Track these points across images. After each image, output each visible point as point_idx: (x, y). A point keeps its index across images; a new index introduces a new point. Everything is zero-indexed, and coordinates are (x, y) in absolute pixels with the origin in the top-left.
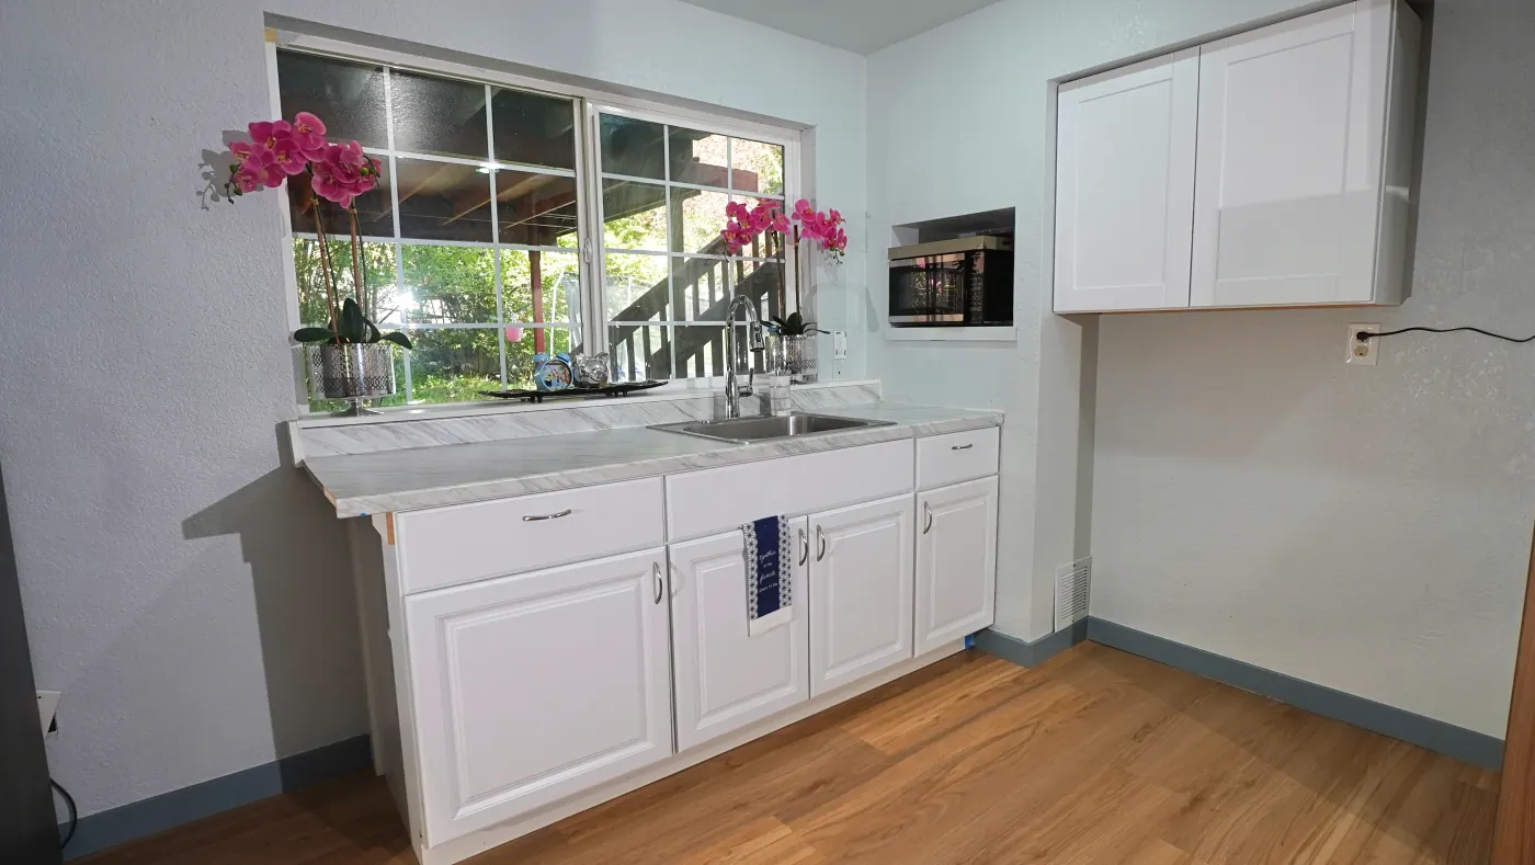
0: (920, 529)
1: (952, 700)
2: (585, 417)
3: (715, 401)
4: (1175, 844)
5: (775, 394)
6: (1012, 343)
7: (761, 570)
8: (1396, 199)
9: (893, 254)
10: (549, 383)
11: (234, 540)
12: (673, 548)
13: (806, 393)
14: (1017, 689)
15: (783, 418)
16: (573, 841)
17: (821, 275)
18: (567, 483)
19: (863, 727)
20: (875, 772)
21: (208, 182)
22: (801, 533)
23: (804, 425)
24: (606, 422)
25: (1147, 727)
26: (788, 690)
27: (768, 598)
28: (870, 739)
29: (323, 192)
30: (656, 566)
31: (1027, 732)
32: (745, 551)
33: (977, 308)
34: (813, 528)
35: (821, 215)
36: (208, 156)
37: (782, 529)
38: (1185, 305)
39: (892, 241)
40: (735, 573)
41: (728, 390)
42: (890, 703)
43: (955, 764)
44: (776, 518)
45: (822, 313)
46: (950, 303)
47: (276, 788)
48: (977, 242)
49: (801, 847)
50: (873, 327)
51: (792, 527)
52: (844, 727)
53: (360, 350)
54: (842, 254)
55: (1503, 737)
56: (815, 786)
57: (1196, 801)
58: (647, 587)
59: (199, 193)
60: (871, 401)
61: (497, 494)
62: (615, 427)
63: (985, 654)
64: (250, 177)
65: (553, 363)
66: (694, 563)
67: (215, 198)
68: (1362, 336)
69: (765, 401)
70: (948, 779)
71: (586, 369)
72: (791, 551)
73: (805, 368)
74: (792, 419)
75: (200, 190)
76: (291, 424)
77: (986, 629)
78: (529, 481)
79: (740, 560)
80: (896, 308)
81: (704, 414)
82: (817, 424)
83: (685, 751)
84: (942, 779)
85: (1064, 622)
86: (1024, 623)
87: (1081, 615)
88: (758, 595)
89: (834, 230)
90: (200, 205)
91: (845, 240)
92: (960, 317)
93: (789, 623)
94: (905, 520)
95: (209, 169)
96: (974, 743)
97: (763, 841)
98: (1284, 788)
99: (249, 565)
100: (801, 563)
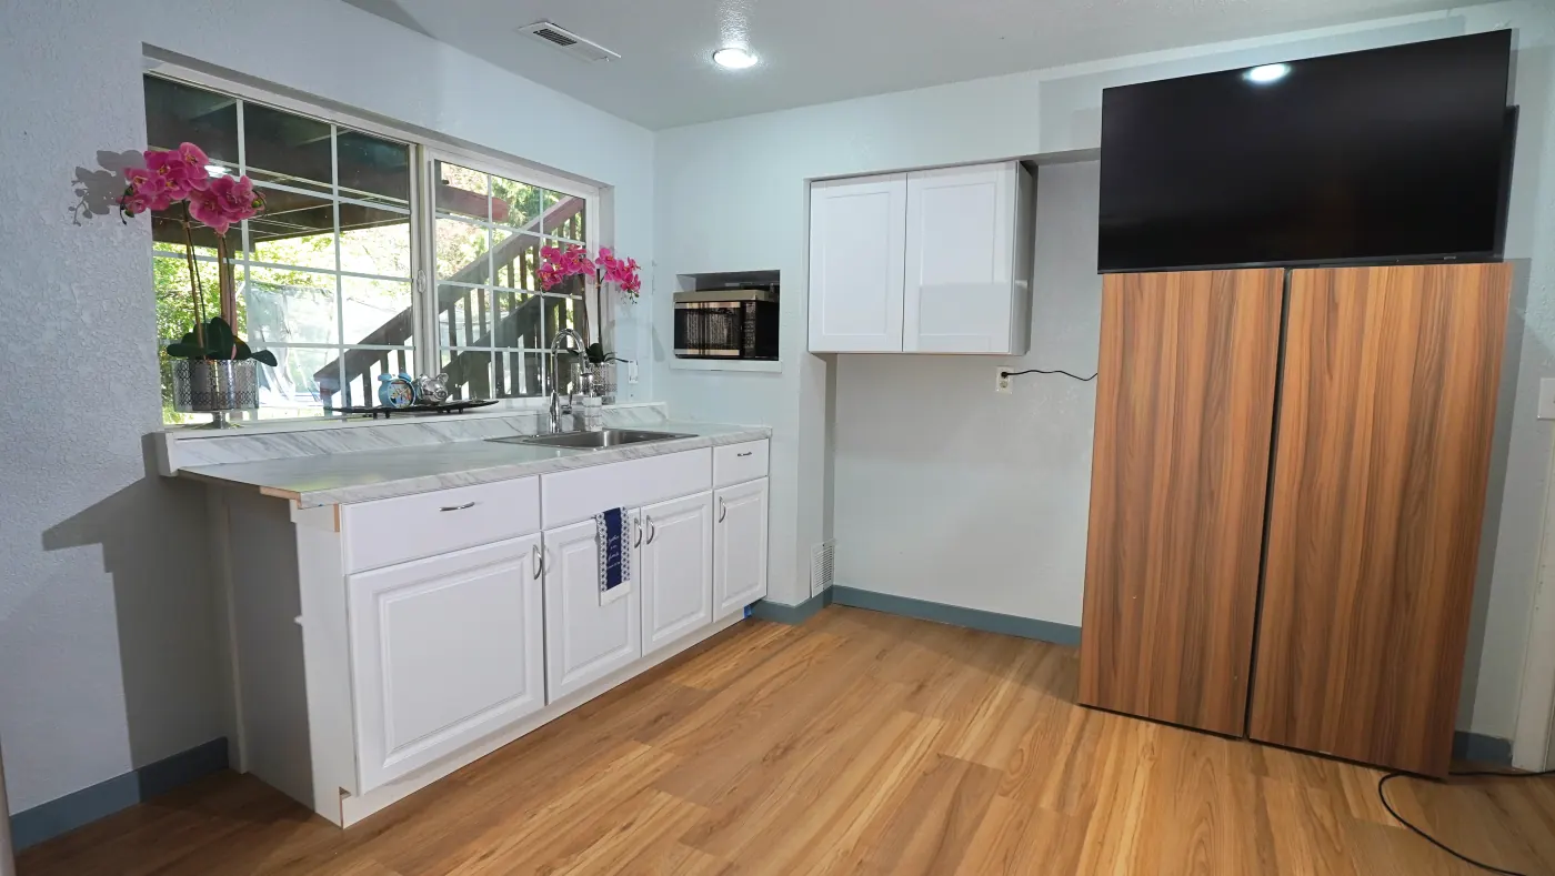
0: (717, 519)
1: (745, 652)
2: (432, 431)
3: (538, 419)
4: (911, 711)
5: (589, 412)
6: (777, 374)
7: (609, 552)
8: (1020, 287)
9: (678, 298)
10: (394, 401)
11: (96, 550)
12: (546, 533)
13: (610, 413)
14: (789, 640)
15: (596, 433)
16: (471, 783)
17: (618, 311)
18: (472, 480)
19: (683, 677)
20: (701, 703)
21: (81, 199)
22: (636, 522)
23: (616, 439)
24: (448, 434)
25: (884, 651)
26: (627, 650)
27: (614, 576)
28: (691, 684)
29: (198, 216)
30: (535, 548)
31: (805, 664)
32: (598, 535)
33: (750, 347)
34: (644, 518)
35: (622, 263)
36: (82, 174)
37: (623, 519)
38: (899, 350)
39: (676, 288)
40: (588, 555)
41: (552, 410)
42: (698, 660)
43: (759, 689)
44: (619, 509)
45: (618, 344)
46: (729, 341)
47: (133, 798)
48: (753, 295)
49: (661, 755)
50: (659, 357)
51: (630, 516)
52: (668, 678)
53: (230, 367)
54: (637, 296)
55: (1080, 625)
56: (660, 717)
57: (920, 687)
58: (529, 565)
59: (71, 209)
60: (659, 419)
61: (421, 489)
62: (457, 440)
63: (761, 620)
64: (142, 201)
65: (396, 382)
66: (562, 546)
67: (87, 214)
68: (1005, 375)
69: (579, 420)
70: (756, 700)
71: (428, 388)
72: (630, 535)
73: (608, 391)
74: (606, 434)
75: (72, 205)
76: (167, 435)
77: (760, 600)
78: (444, 477)
79: (592, 544)
80: (680, 342)
81: (530, 429)
82: (628, 438)
83: (554, 702)
84: (751, 700)
85: (818, 590)
86: (791, 594)
87: (829, 584)
88: (607, 571)
89: (631, 275)
90: (72, 221)
91: (639, 284)
92: (736, 352)
93: (626, 596)
94: (706, 510)
95: (82, 186)
96: (768, 676)
97: (632, 756)
98: (971, 673)
99: (110, 575)
100: (636, 546)
